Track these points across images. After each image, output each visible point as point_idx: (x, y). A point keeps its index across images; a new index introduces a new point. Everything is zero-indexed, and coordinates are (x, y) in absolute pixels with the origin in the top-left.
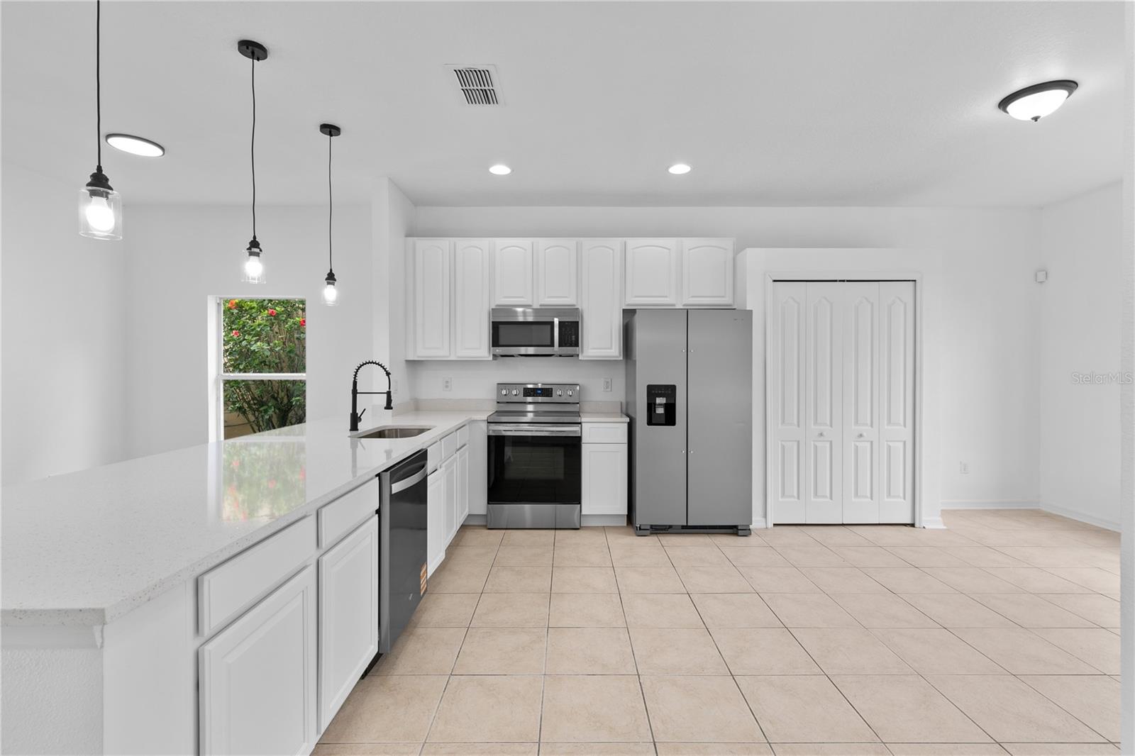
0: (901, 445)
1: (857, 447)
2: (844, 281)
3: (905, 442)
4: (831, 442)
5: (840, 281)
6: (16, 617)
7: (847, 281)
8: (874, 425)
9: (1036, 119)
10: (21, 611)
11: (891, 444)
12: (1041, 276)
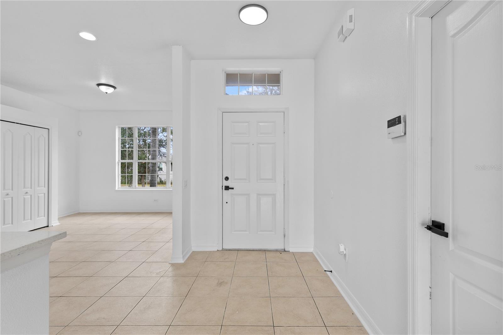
0: (43, 195)
1: (24, 199)
2: (18, 123)
3: (45, 194)
4: (12, 198)
5: (16, 123)
6: (39, 243)
7: (20, 124)
8: (32, 188)
9: (107, 93)
10: (41, 241)
11: (39, 195)
12: (80, 134)
